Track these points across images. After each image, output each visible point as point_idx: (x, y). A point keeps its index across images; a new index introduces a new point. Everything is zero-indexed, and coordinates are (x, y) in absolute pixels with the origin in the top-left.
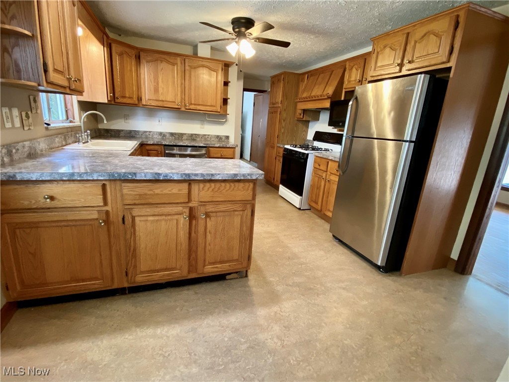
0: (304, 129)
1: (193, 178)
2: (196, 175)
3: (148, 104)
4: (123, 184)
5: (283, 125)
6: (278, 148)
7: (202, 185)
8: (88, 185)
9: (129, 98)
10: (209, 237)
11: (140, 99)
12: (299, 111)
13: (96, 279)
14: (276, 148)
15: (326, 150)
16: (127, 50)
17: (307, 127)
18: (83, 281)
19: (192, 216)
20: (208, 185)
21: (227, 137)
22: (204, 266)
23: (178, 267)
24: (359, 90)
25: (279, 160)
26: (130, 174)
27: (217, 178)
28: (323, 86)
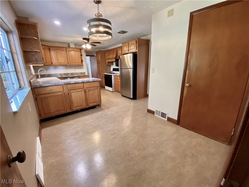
0: (110, 68)
1: (84, 82)
2: (85, 81)
3: (55, 64)
4: (68, 85)
5: (103, 67)
6: (103, 75)
7: (86, 83)
8: (59, 86)
9: (49, 63)
10: (90, 96)
11: (52, 63)
12: (107, 63)
13: (63, 110)
14: (102, 75)
15: (117, 73)
16: (46, 47)
17: (110, 67)
18: (60, 111)
19: (85, 92)
20: (88, 83)
21: (85, 73)
22: (90, 104)
23: (83, 105)
24: (121, 57)
25: (103, 78)
26: (69, 82)
27: (90, 81)
28: (112, 55)
